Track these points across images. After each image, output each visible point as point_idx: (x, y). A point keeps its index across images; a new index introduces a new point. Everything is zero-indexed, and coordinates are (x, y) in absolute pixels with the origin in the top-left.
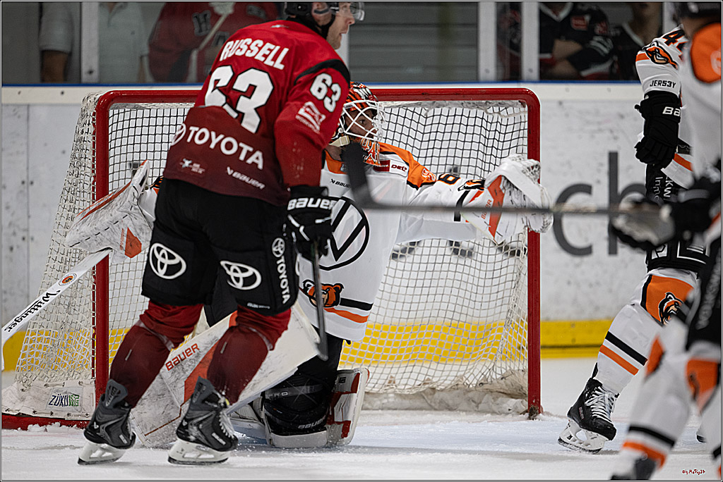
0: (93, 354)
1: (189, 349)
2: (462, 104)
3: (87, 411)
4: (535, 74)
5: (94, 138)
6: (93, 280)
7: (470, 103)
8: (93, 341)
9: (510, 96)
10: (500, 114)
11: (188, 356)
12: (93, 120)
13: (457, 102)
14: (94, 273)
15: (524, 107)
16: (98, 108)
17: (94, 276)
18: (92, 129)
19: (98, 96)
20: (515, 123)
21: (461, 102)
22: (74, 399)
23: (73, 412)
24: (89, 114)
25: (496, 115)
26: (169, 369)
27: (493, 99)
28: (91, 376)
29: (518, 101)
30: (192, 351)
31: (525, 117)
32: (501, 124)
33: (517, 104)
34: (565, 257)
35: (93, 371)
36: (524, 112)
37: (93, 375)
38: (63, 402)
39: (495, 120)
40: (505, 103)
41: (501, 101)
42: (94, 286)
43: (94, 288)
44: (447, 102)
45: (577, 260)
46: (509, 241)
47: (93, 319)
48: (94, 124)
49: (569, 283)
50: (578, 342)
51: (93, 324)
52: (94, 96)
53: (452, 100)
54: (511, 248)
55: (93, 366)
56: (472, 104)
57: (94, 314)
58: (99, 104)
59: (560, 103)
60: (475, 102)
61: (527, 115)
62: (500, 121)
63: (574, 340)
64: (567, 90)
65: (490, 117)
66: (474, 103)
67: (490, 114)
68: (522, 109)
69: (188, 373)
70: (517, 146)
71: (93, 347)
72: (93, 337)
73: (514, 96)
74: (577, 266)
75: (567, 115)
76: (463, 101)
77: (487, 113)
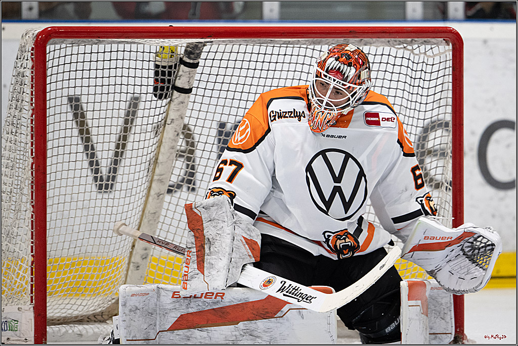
0: (32, 281)
1: (213, 294)
2: (389, 42)
3: (26, 336)
4: (460, 13)
5: (32, 72)
6: (32, 209)
7: (396, 41)
8: (32, 269)
9: (433, 35)
10: (425, 54)
11: (205, 297)
12: (32, 54)
13: (383, 39)
14: (32, 202)
15: (448, 45)
16: (37, 43)
17: (33, 206)
18: (30, 64)
19: (37, 32)
20: (440, 63)
21: (387, 39)
22: (13, 324)
23: (13, 336)
24: (27, 50)
25: (422, 56)
26: (173, 297)
27: (418, 38)
28: (30, 302)
29: (442, 39)
30: (214, 297)
31: (450, 55)
32: (427, 64)
33: (442, 42)
34: (490, 191)
35: (32, 297)
36: (449, 50)
37: (32, 302)
38: (3, 327)
39: (421, 61)
40: (430, 41)
41: (426, 39)
42: (32, 215)
43: (32, 217)
44: (374, 39)
45: (501, 193)
46: (434, 174)
47: (32, 247)
48: (32, 59)
49: (493, 216)
50: (502, 274)
51: (32, 252)
52: (33, 32)
53: (379, 38)
54: (436, 181)
55: (32, 293)
56: (398, 42)
57: (32, 243)
58: (37, 39)
59: (485, 42)
60: (401, 39)
61: (451, 53)
62: (426, 61)
63: (498, 271)
64: (491, 29)
65: (417, 57)
66: (400, 41)
67: (417, 54)
68: (447, 47)
69: (191, 311)
70: (442, 84)
71: (32, 275)
72: (32, 265)
73: (439, 35)
74: (502, 199)
75: (491, 53)
76: (389, 39)
77: (413, 54)
